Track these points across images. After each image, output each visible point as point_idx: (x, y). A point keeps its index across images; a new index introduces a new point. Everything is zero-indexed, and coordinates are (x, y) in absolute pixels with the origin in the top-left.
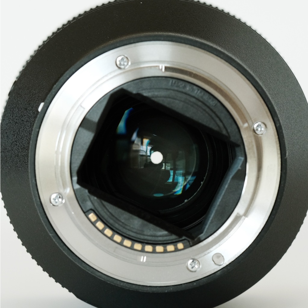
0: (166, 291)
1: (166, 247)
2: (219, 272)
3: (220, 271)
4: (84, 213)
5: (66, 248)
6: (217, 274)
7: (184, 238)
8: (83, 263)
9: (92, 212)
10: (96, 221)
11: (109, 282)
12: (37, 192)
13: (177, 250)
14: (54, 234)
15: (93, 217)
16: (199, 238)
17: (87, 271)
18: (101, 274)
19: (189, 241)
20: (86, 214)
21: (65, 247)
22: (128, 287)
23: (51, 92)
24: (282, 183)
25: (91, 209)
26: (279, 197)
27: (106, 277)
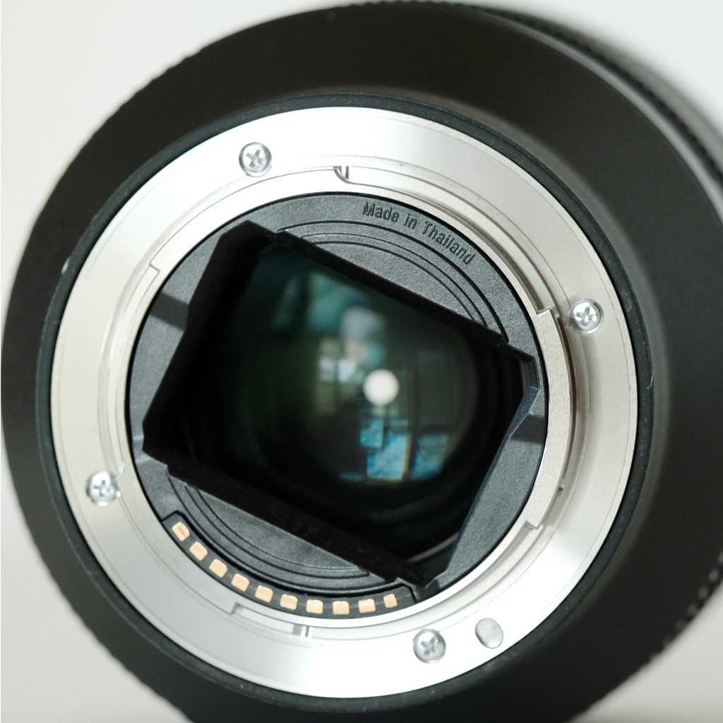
0: (364, 710)
1: (356, 603)
2: (490, 665)
3: (493, 662)
4: (161, 520)
5: (126, 606)
6: (485, 669)
7: (399, 580)
8: (166, 642)
9: (180, 518)
10: (189, 541)
11: (227, 687)
12: (55, 472)
13: (381, 610)
14: (97, 572)
15: (181, 530)
16: (436, 583)
17: (176, 660)
18: (208, 668)
19: (411, 589)
20: (164, 522)
21: (122, 602)
22: (273, 698)
23: (87, 230)
24: (641, 448)
25: (177, 512)
26: (634, 482)
27: (219, 674)
